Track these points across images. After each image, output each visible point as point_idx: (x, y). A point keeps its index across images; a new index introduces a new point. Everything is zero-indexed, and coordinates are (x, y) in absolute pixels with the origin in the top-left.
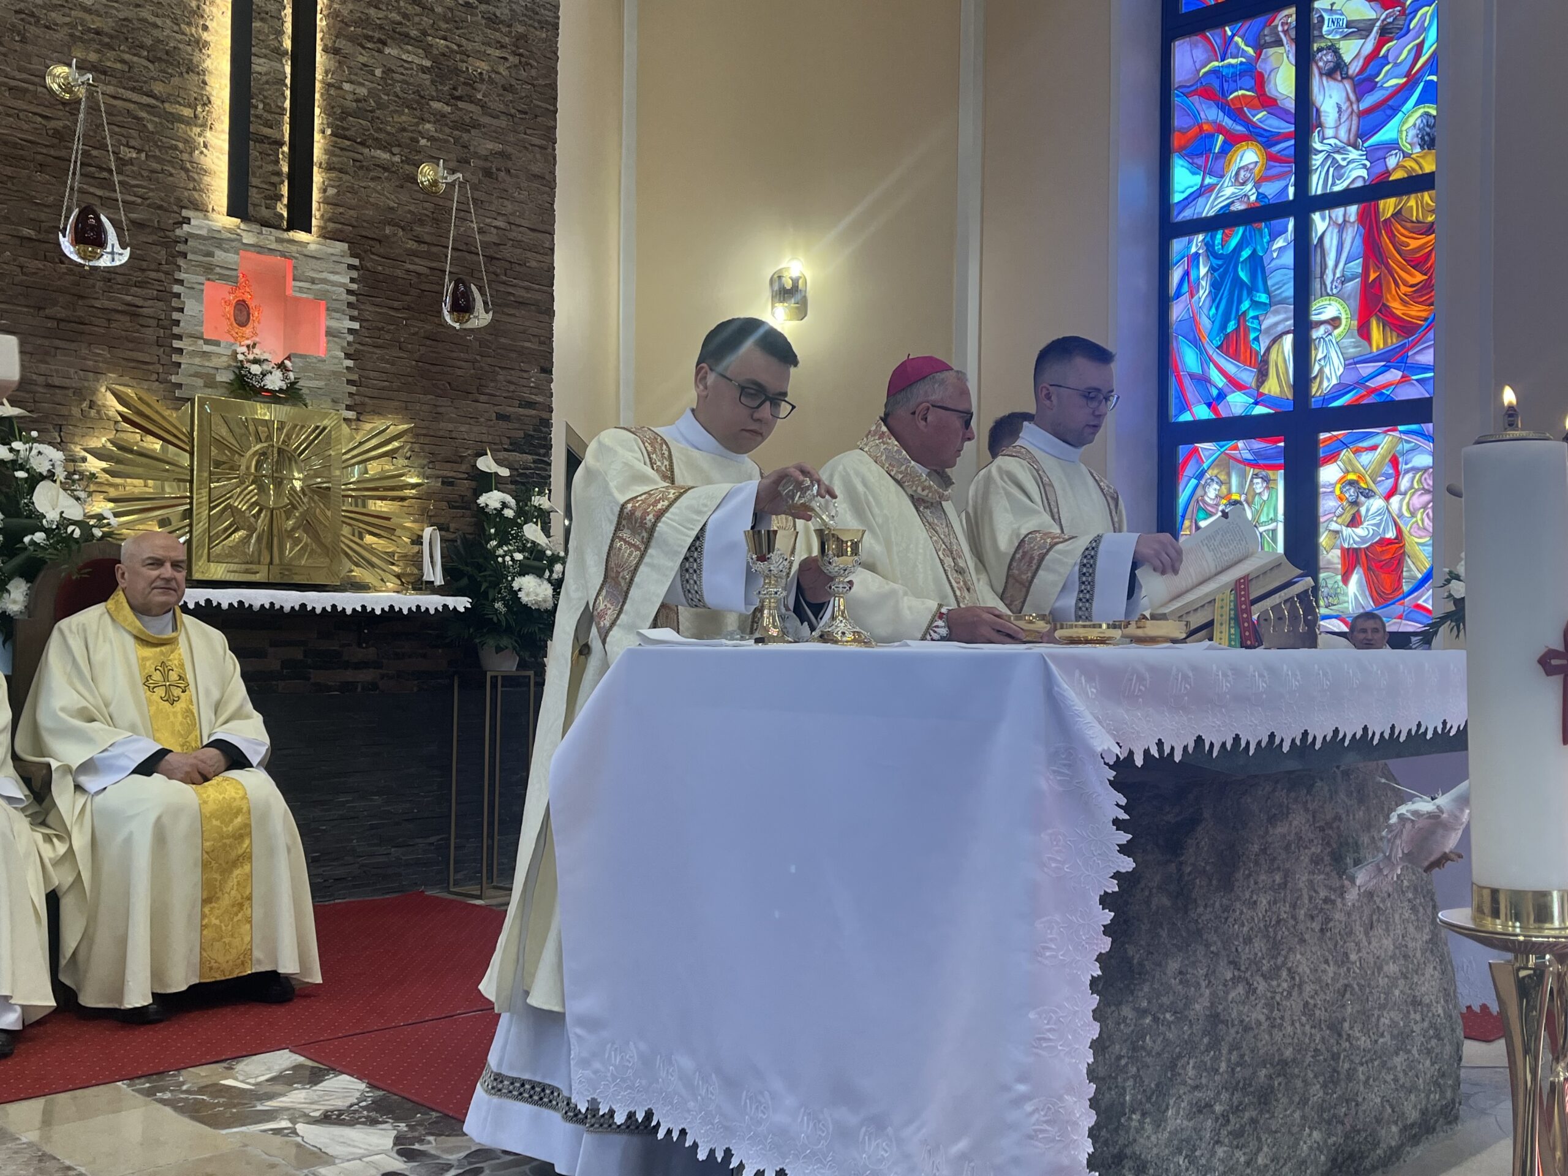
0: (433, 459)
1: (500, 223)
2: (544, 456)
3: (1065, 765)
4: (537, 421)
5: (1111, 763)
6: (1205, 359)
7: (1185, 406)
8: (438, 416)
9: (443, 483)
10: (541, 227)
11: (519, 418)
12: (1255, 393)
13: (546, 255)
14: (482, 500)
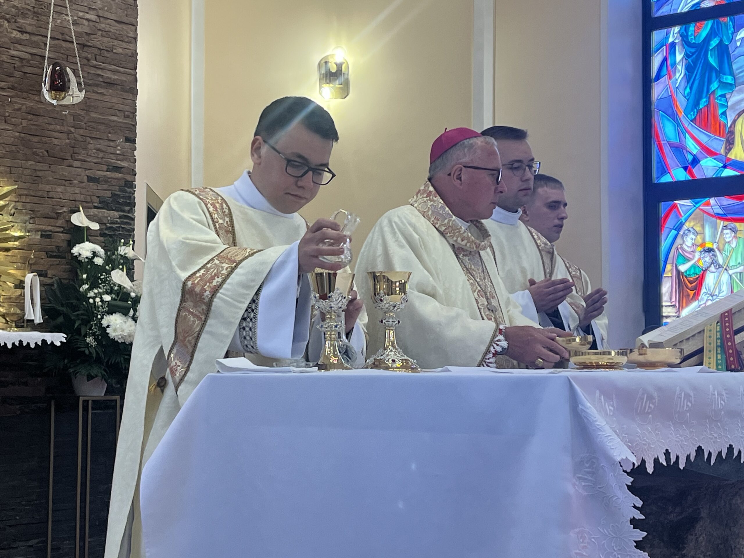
0: (34, 215)
1: (92, 16)
2: (129, 212)
3: (588, 473)
4: (123, 183)
5: (629, 471)
6: (681, 130)
7: (665, 170)
8: (36, 179)
9: (42, 236)
10: (125, 20)
11: (106, 180)
12: (724, 160)
13: (130, 42)
14: (76, 250)
